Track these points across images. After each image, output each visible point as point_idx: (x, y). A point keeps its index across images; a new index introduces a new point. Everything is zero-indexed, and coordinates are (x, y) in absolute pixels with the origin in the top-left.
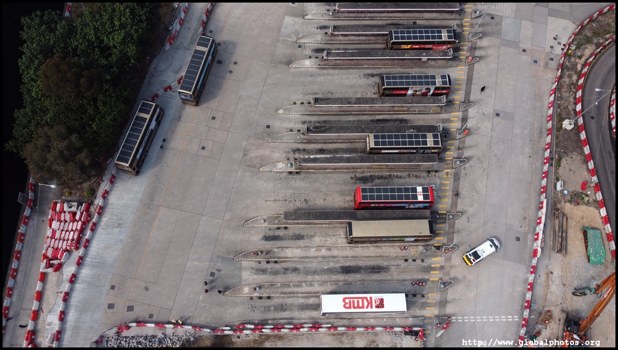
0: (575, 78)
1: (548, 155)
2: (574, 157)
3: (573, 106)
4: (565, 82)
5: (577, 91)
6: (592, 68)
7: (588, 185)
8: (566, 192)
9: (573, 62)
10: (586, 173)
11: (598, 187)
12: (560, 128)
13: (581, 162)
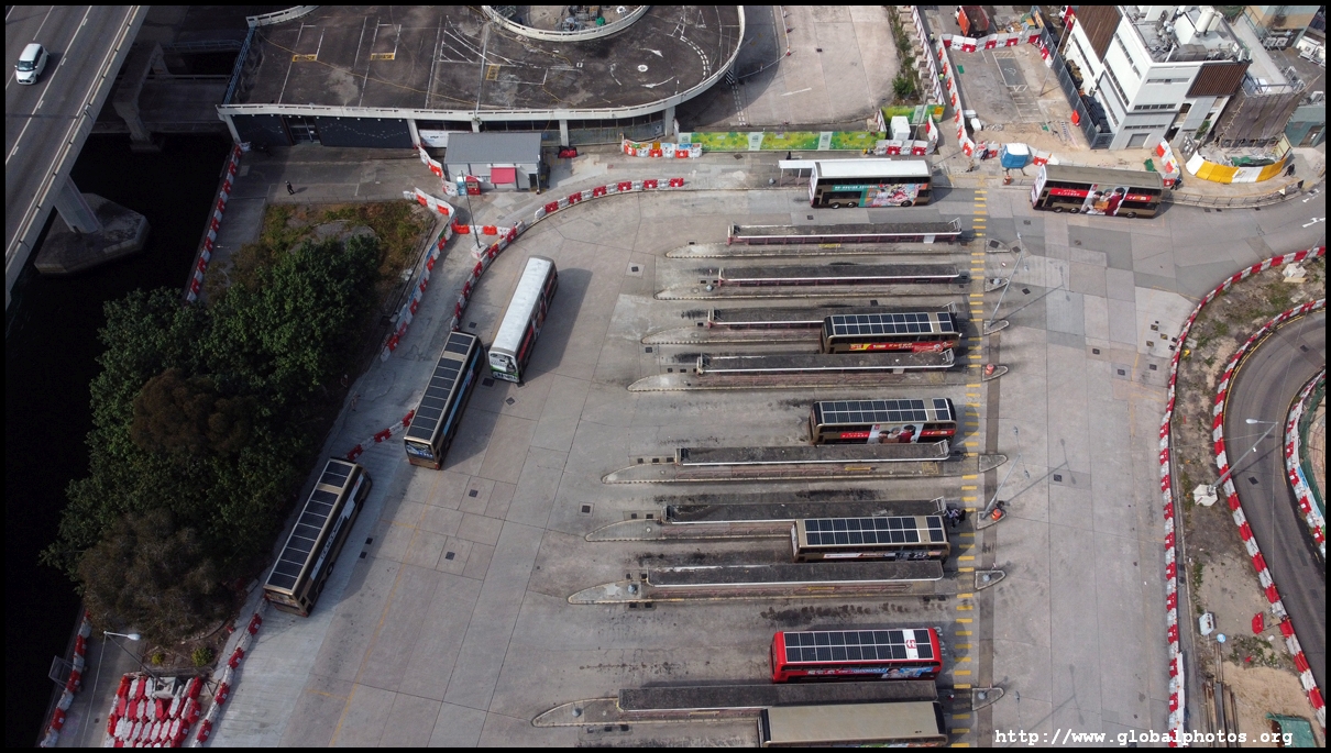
0: (1205, 402)
1: (1173, 560)
2: (1228, 562)
3: (1210, 458)
4: (1186, 411)
5: (1214, 427)
6: (1237, 381)
7: (1266, 623)
8: (1221, 638)
9: (1196, 372)
10: (1258, 596)
11: (1288, 626)
12: (1189, 503)
13: (1243, 572)
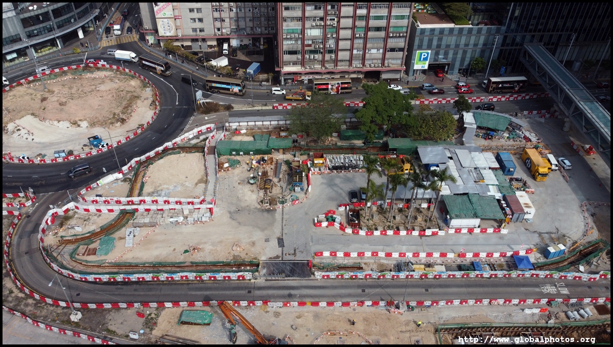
0: (30, 301)
1: (100, 340)
2: (110, 317)
3: (59, 308)
4: (30, 311)
5: (45, 301)
6: (28, 284)
7: (141, 312)
8: (142, 332)
9: (13, 300)
10: (129, 311)
11: (145, 304)
12: (77, 324)
13: (117, 313)
